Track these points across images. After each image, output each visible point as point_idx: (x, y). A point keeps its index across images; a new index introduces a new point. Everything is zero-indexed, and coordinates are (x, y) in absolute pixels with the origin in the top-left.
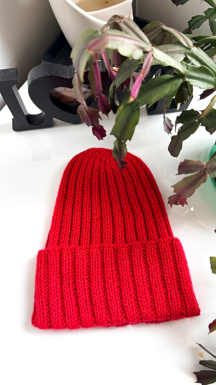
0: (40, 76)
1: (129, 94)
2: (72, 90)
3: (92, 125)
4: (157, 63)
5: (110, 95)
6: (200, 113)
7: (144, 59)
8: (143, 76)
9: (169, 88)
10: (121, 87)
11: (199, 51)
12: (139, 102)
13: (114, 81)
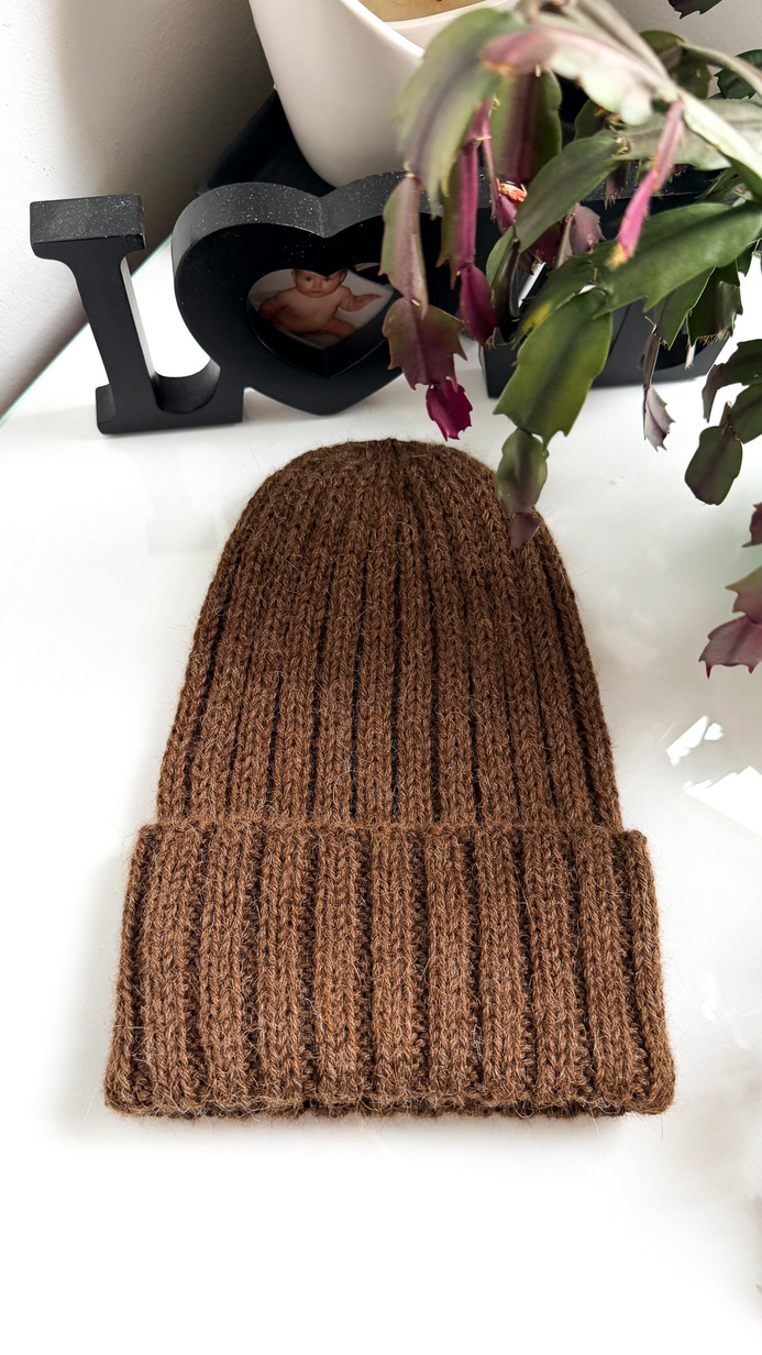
3: (430, 381)
9: (720, 243)
12: (611, 290)
13: (511, 229)
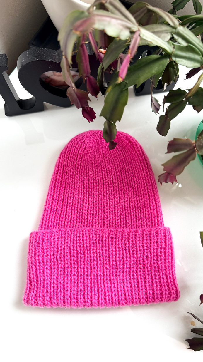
0: (29, 61)
1: (117, 75)
2: (61, 74)
3: (82, 107)
4: (145, 43)
5: (98, 76)
6: (187, 92)
7: (131, 39)
8: (131, 56)
9: (157, 67)
10: (109, 69)
11: (185, 30)
12: (127, 82)
13: (102, 63)
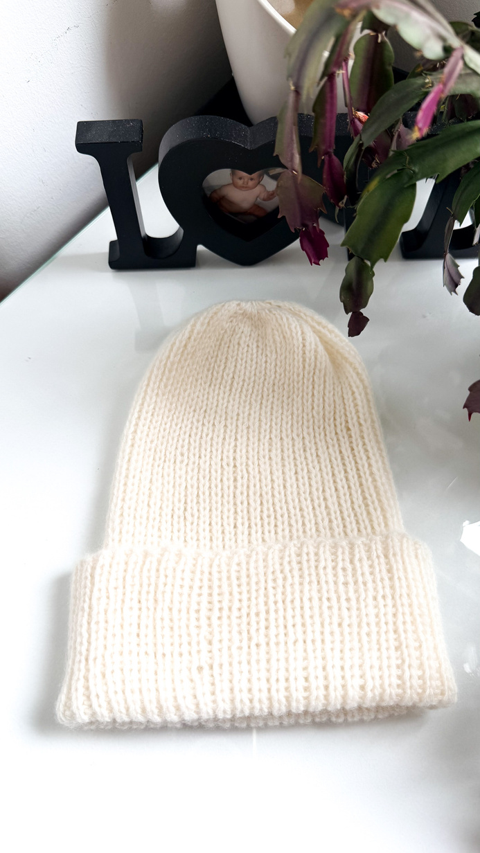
0: (191, 138)
3: (303, 225)
12: (417, 170)
13: (359, 135)
